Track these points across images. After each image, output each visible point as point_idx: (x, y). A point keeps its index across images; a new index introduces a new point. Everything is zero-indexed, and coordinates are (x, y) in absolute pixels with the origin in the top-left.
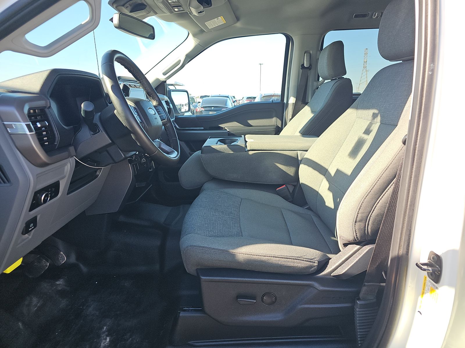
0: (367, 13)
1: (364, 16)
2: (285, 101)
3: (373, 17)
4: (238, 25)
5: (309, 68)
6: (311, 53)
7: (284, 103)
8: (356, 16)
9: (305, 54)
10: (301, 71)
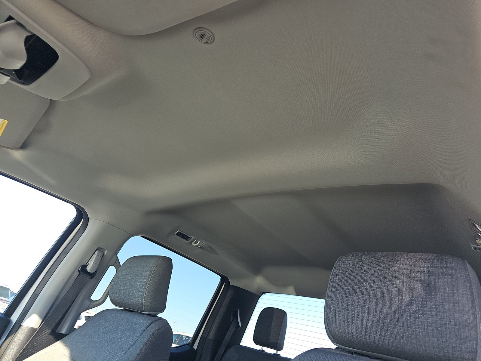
0: (190, 237)
1: (186, 238)
2: (14, 318)
3: (193, 243)
4: (18, 155)
5: (92, 275)
6: (105, 253)
7: (9, 322)
8: (178, 234)
9: (97, 252)
10: (77, 273)
